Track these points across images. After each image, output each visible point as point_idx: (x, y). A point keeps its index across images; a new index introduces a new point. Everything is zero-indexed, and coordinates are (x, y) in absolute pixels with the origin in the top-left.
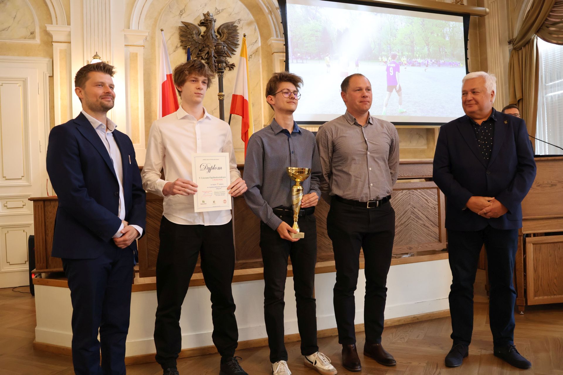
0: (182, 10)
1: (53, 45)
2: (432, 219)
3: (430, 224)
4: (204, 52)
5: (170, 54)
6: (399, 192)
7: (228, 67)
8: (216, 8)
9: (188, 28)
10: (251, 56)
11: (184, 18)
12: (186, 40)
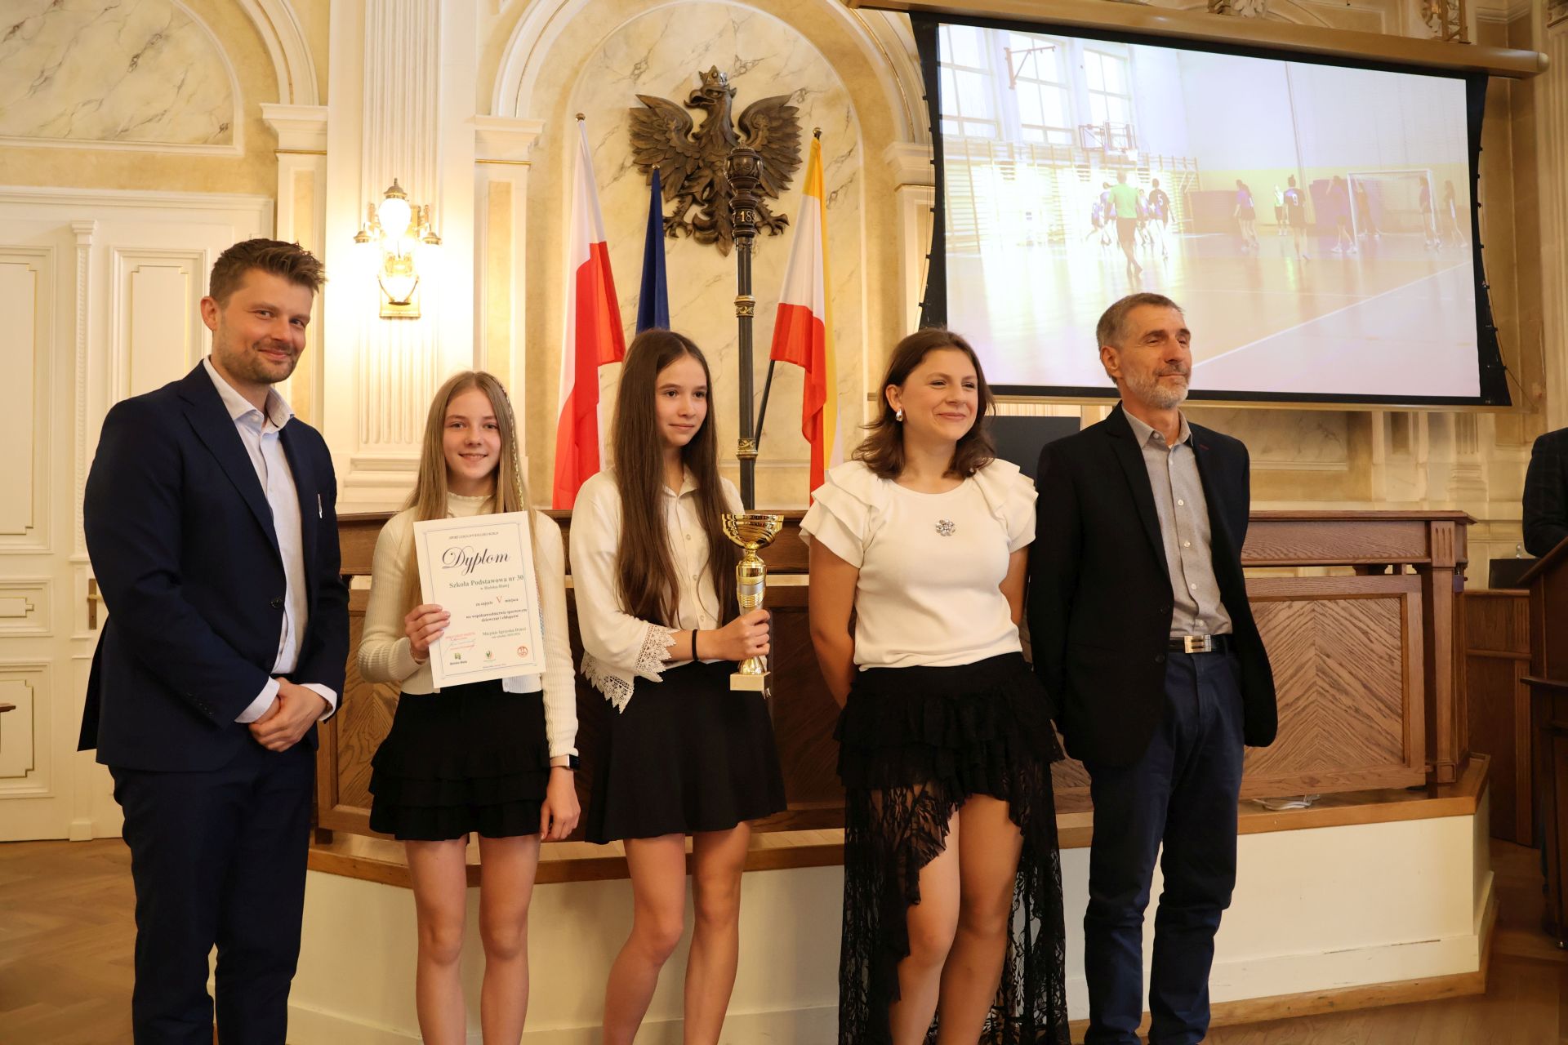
0: (640, 63)
1: (279, 159)
2: (1381, 691)
3: (1375, 707)
4: (699, 181)
5: (603, 188)
6: (1280, 607)
7: (769, 224)
8: (737, 56)
9: (656, 114)
10: (834, 195)
11: (644, 84)
12: (648, 147)
